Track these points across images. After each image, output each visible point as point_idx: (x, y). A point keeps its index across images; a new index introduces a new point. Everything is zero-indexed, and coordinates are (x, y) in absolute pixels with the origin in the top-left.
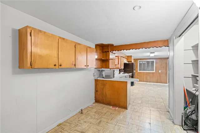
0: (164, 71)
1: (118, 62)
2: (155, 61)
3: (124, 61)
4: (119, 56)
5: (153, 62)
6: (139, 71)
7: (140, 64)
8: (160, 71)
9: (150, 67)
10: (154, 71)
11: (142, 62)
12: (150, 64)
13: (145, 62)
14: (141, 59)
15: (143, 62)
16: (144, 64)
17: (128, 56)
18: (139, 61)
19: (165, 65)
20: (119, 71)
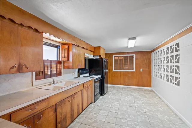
0: (147, 69)
1: (66, 56)
2: (134, 55)
3: (86, 54)
4: (69, 44)
5: (132, 57)
6: (114, 69)
7: (116, 60)
8: (141, 70)
9: (128, 65)
10: (134, 70)
11: (117, 58)
12: (128, 61)
13: (122, 58)
14: (116, 54)
15: (120, 58)
16: (121, 60)
17: (95, 48)
18: (113, 56)
19: (148, 61)
20: (78, 72)
